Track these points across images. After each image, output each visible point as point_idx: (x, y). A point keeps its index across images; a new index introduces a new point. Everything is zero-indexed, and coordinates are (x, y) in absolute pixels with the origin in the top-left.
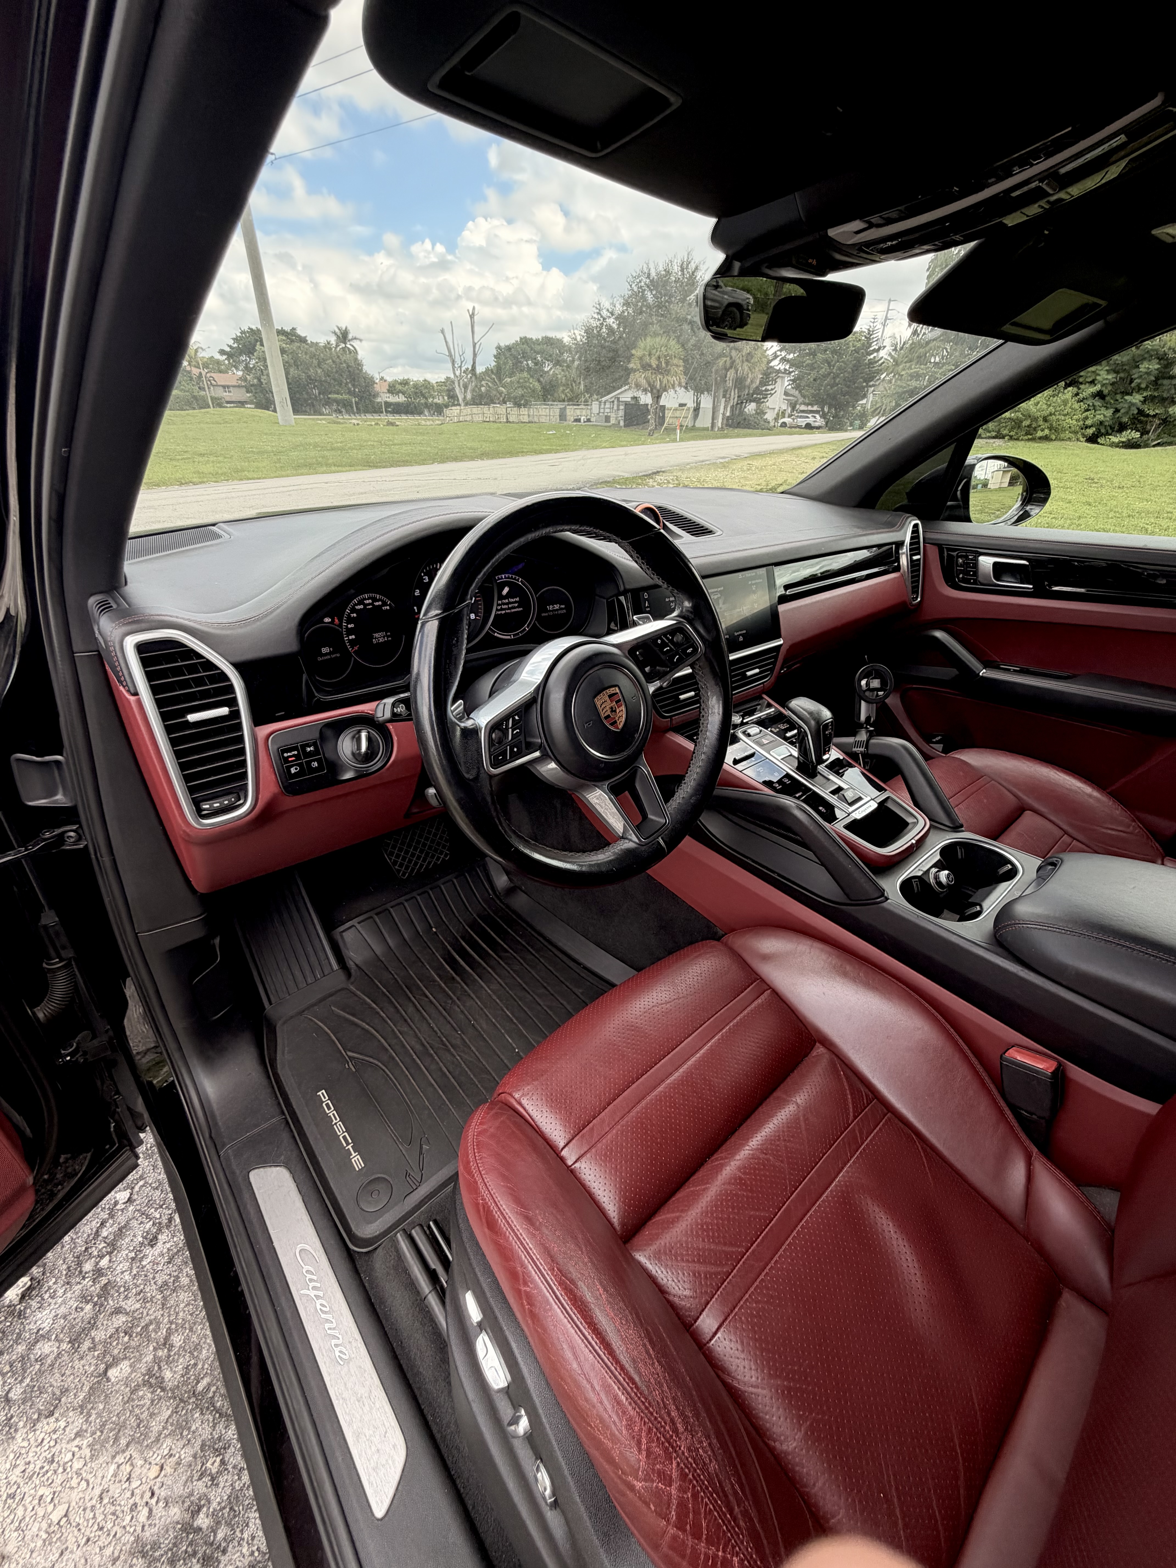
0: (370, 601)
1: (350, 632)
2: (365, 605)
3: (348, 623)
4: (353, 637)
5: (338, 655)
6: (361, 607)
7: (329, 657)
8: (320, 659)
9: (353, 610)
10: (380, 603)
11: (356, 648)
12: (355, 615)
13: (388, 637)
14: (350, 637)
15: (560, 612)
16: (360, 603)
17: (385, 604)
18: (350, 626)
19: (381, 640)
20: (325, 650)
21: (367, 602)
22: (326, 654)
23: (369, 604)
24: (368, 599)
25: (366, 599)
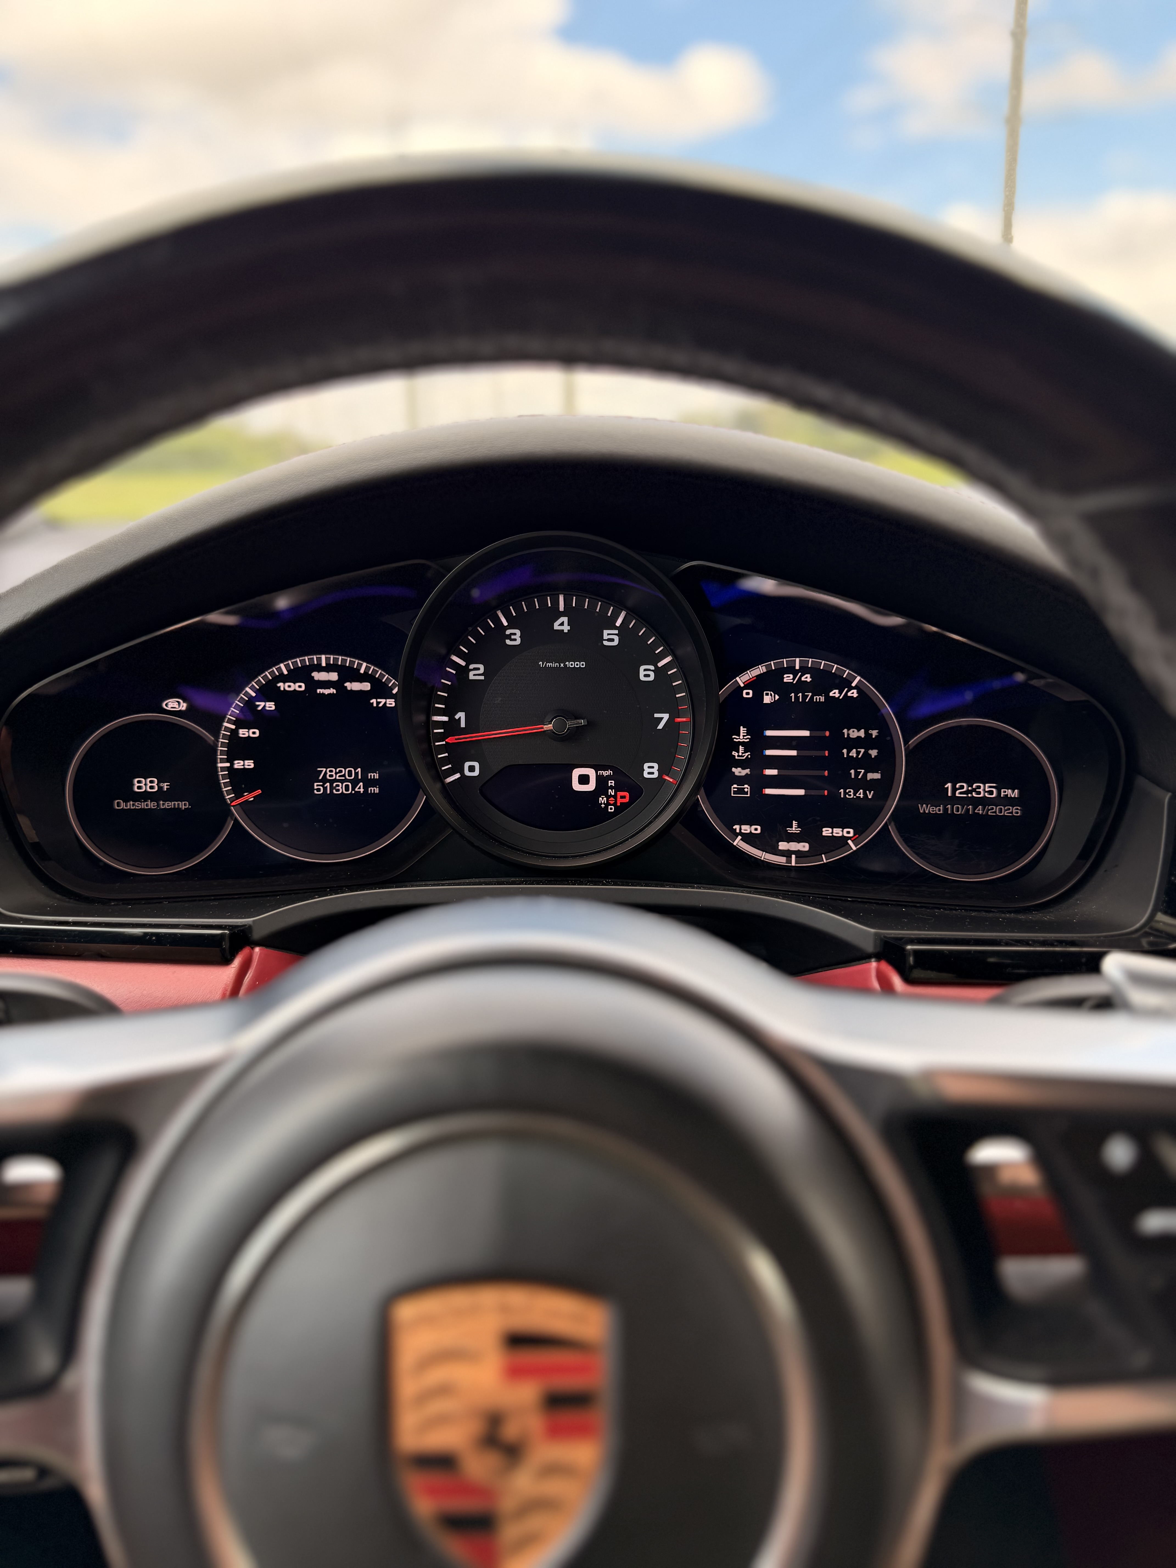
0: (334, 676)
1: (238, 748)
2: (312, 684)
3: (240, 723)
4: (249, 764)
5: (183, 805)
6: (299, 687)
7: (151, 805)
8: (120, 805)
9: (268, 691)
10: (366, 686)
11: (249, 797)
12: (271, 706)
13: (368, 783)
14: (238, 764)
15: (994, 810)
16: (293, 676)
17: (380, 689)
18: (243, 733)
19: (341, 789)
20: (144, 784)
21: (318, 676)
22: (145, 796)
23: (327, 684)
24: (329, 668)
25: (319, 668)
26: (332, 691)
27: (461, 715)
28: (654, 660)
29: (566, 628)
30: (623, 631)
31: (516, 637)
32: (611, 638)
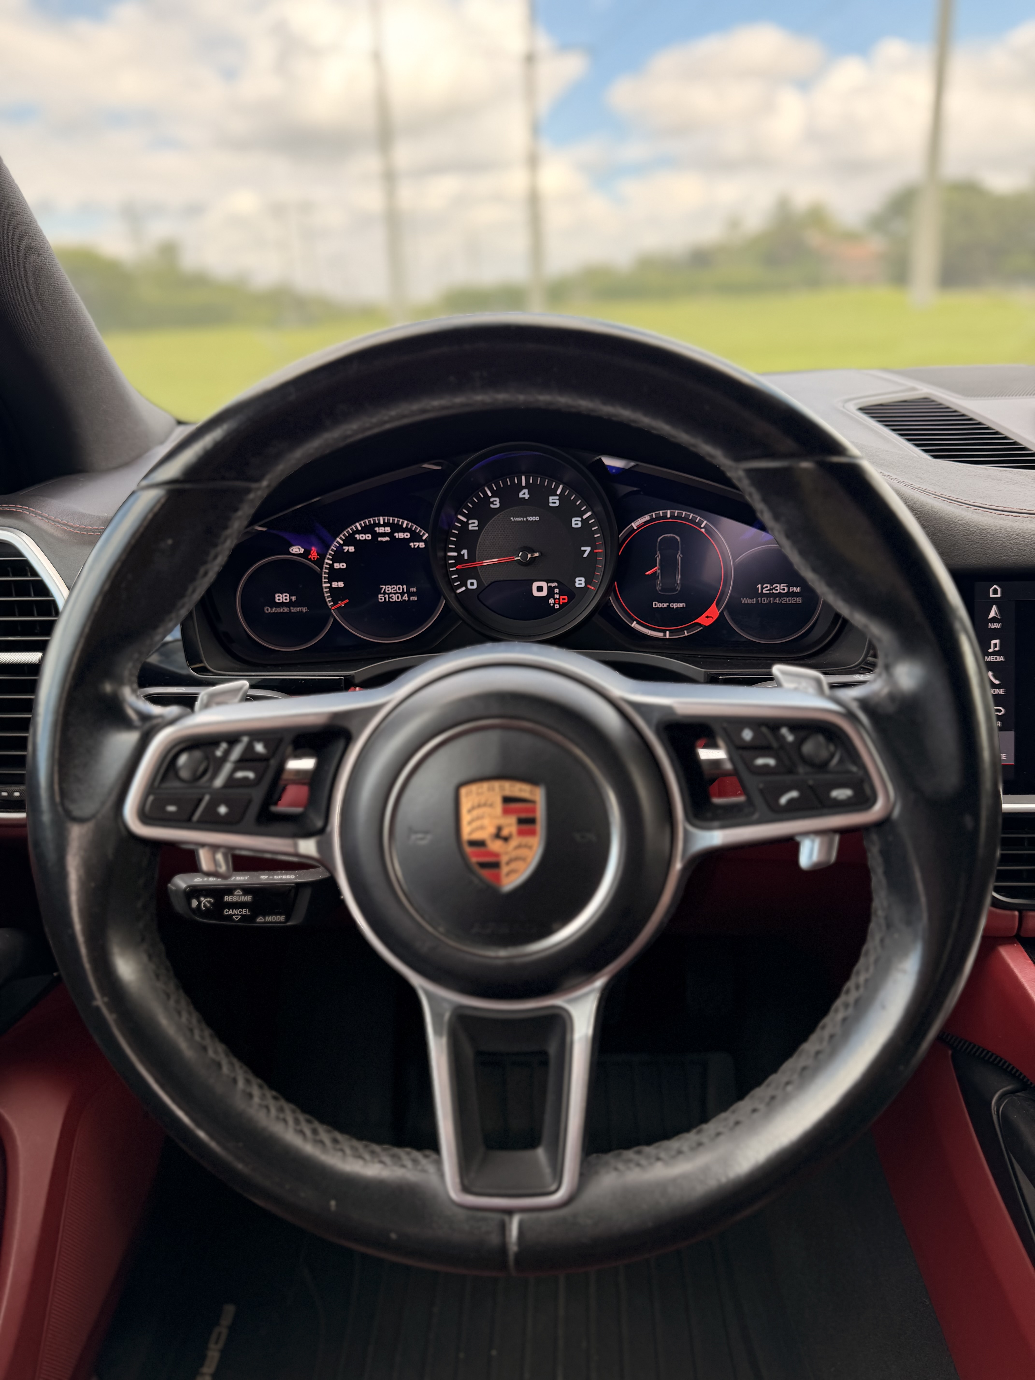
0: (388, 530)
1: (334, 575)
2: (376, 535)
3: (335, 559)
4: (341, 584)
5: (304, 610)
6: (368, 537)
7: (286, 610)
8: (268, 610)
9: (350, 540)
10: (407, 535)
11: (342, 604)
12: (352, 549)
13: (410, 594)
14: (335, 585)
15: (786, 600)
16: (364, 530)
17: (416, 537)
18: (337, 566)
19: (394, 598)
20: (282, 598)
21: (381, 530)
22: (282, 604)
23: (384, 535)
24: (385, 525)
25: (379, 525)
26: (387, 539)
27: (465, 552)
28: (581, 514)
29: (527, 496)
30: (561, 497)
31: (496, 503)
32: (554, 501)
